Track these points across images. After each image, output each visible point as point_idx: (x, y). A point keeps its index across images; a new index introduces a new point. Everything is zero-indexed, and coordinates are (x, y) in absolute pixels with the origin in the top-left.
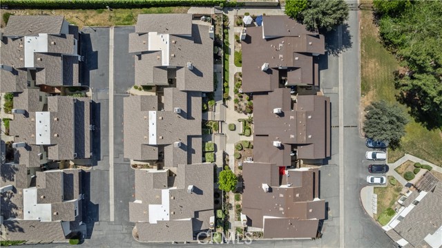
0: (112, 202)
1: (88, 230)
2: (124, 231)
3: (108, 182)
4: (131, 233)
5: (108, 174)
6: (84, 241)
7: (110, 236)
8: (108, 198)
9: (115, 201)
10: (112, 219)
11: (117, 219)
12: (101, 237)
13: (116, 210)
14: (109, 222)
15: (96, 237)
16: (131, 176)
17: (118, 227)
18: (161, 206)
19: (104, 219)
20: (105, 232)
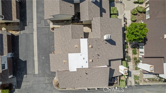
0: (36, 58)
1: (17, 81)
2: (47, 82)
3: (33, 43)
4: (52, 83)
5: (33, 36)
6: (15, 90)
7: (35, 86)
8: (33, 56)
9: (38, 57)
10: (37, 72)
11: (40, 72)
12: (28, 86)
13: (39, 65)
14: (34, 75)
15: (24, 87)
16: (51, 37)
17: (42, 79)
18: (80, 54)
19: (30, 73)
20: (31, 82)
